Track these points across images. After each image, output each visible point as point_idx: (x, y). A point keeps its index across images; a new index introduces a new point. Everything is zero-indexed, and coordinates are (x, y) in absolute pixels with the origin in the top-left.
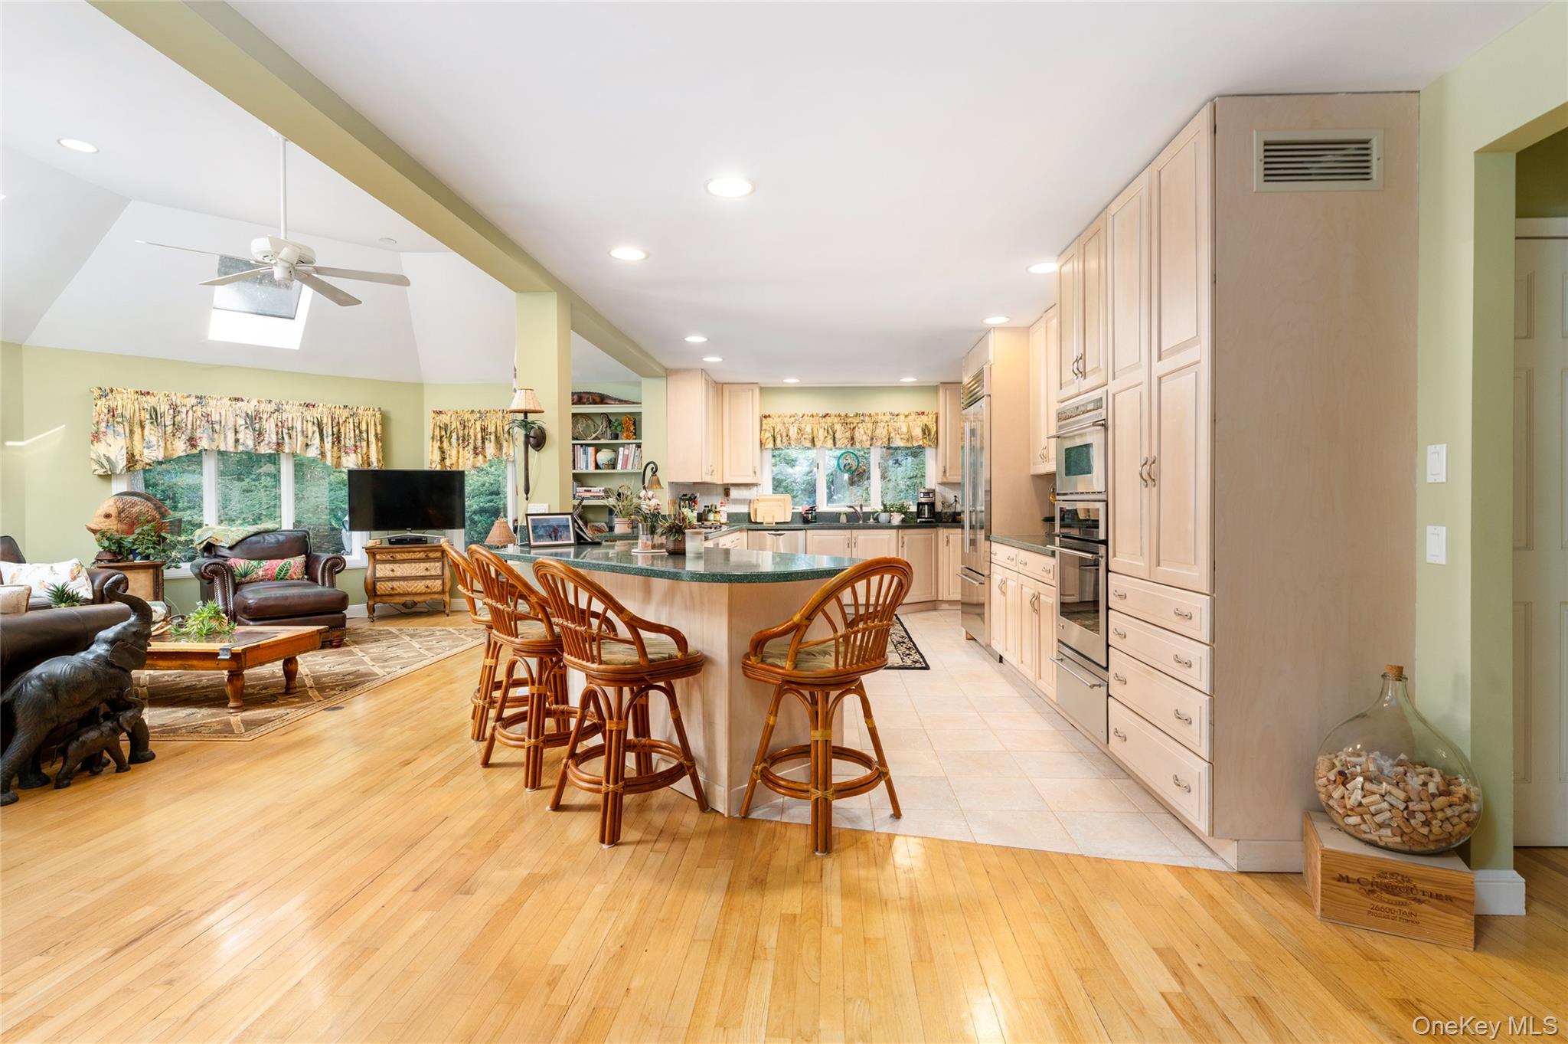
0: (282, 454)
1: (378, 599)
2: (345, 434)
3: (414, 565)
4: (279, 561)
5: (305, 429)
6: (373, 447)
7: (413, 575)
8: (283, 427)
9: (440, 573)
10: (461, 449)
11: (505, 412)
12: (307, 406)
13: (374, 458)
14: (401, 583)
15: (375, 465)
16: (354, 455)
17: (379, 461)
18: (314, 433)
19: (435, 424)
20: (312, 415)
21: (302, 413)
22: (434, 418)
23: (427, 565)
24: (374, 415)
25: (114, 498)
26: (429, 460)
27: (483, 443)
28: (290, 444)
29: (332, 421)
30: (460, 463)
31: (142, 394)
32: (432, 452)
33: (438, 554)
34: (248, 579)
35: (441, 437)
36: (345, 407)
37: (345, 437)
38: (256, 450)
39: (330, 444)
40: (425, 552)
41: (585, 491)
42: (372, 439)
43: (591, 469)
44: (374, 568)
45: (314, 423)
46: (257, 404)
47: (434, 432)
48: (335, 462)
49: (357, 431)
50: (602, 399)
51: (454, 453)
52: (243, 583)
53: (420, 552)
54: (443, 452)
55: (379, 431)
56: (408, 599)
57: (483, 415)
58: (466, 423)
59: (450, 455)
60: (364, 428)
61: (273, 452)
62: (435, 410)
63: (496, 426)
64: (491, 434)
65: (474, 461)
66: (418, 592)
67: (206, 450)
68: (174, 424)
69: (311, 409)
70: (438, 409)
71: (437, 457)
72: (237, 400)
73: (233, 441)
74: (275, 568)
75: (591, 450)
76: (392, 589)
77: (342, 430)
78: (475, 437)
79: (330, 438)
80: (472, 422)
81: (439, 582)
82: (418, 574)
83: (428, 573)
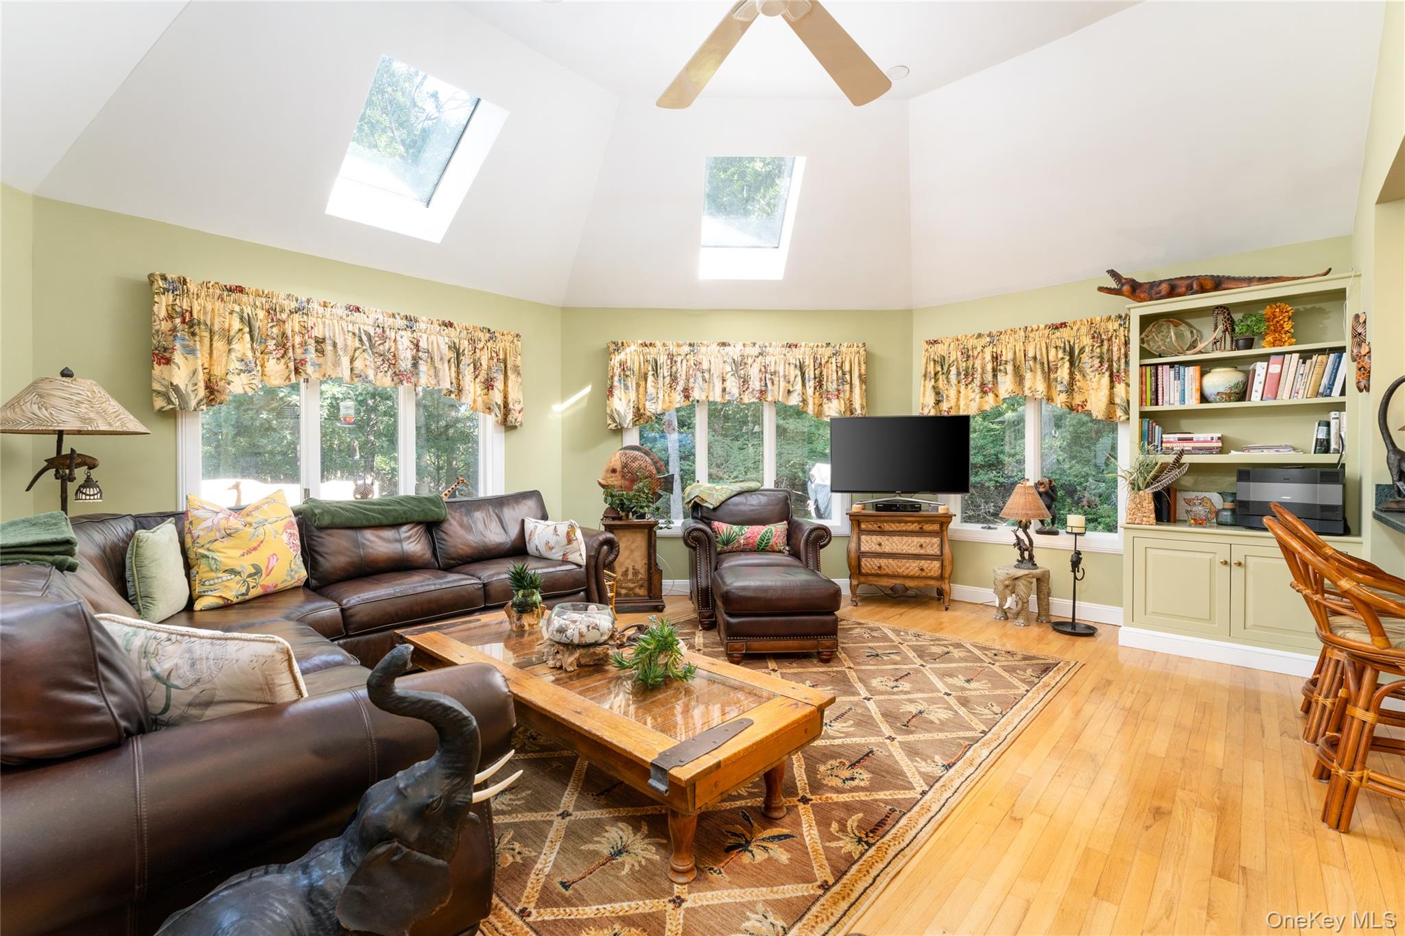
0: (765, 403)
1: (862, 579)
2: (827, 377)
3: (905, 539)
4: (760, 527)
5: (787, 373)
6: (857, 391)
7: (904, 552)
8: (766, 372)
9: (938, 553)
10: (963, 387)
11: (1029, 329)
12: (790, 347)
13: (857, 405)
14: (890, 561)
15: (859, 412)
16: (836, 400)
17: (862, 408)
18: (796, 377)
19: (928, 359)
20: (795, 356)
21: (785, 355)
22: (927, 350)
23: (922, 540)
24: (858, 352)
25: (619, 453)
26: (922, 404)
27: (995, 376)
28: (772, 390)
29: (814, 362)
30: (962, 406)
31: (646, 346)
32: (924, 394)
33: (936, 527)
34: (730, 547)
35: (936, 374)
36: (828, 345)
37: (827, 380)
38: (741, 399)
39: (812, 389)
40: (919, 522)
41: (1180, 439)
42: (856, 381)
43: (1192, 403)
44: (859, 539)
45: (796, 366)
46: (742, 347)
47: (927, 368)
48: (816, 410)
49: (840, 372)
50: (1218, 283)
51: (952, 393)
52: (725, 552)
53: (913, 522)
54: (938, 393)
55: (863, 371)
56: (898, 582)
57: (994, 338)
58: (970, 353)
59: (947, 396)
60: (847, 368)
61: (757, 401)
62: (928, 339)
63: (1015, 353)
64: (1006, 362)
65: (981, 403)
66: (911, 574)
67: (698, 401)
68: (671, 375)
69: (794, 349)
70: (932, 338)
71: (930, 399)
72: (724, 344)
73: (721, 390)
74: (756, 537)
75: (1191, 372)
76: (880, 568)
77: (824, 373)
78: (983, 369)
79: (812, 382)
80: (979, 349)
81: (937, 564)
82: (910, 552)
83: (922, 552)
